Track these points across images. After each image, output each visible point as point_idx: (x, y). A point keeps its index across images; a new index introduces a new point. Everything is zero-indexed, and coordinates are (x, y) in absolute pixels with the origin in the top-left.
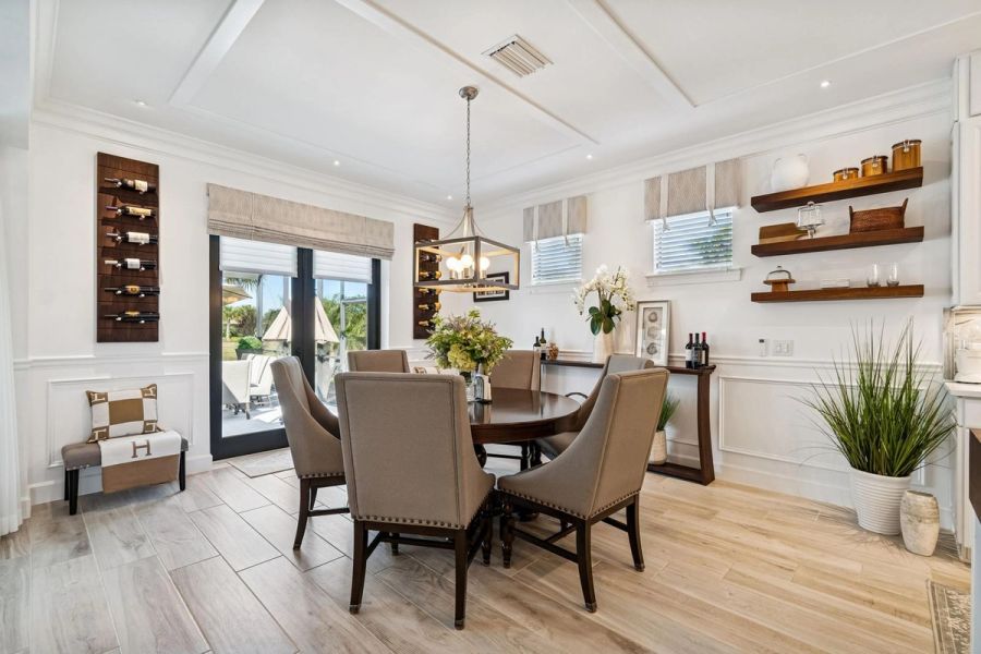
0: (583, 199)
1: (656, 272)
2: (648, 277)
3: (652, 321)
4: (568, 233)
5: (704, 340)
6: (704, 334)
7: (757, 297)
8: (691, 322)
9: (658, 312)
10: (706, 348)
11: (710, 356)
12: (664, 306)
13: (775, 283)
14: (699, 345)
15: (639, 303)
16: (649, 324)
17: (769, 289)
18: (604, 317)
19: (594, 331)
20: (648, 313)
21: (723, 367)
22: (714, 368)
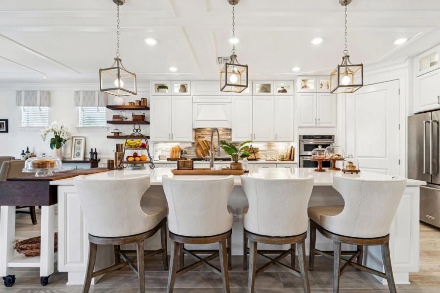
0: (49, 93)
1: (80, 126)
2: (77, 128)
3: (78, 144)
4: (40, 106)
5: (96, 151)
6: (96, 149)
7: (108, 137)
8: (93, 145)
9: (81, 141)
10: (96, 153)
11: (98, 156)
12: (83, 139)
13: (115, 133)
14: (94, 153)
15: (73, 137)
16: (77, 145)
17: (113, 134)
18: (57, 142)
19: (52, 147)
20: (77, 141)
21: (103, 160)
22: (99, 160)
